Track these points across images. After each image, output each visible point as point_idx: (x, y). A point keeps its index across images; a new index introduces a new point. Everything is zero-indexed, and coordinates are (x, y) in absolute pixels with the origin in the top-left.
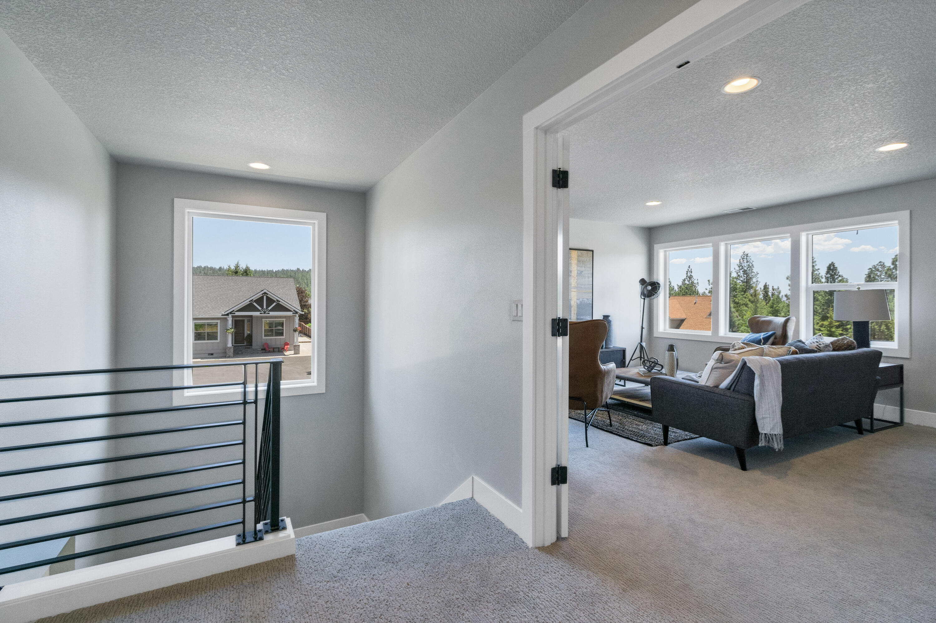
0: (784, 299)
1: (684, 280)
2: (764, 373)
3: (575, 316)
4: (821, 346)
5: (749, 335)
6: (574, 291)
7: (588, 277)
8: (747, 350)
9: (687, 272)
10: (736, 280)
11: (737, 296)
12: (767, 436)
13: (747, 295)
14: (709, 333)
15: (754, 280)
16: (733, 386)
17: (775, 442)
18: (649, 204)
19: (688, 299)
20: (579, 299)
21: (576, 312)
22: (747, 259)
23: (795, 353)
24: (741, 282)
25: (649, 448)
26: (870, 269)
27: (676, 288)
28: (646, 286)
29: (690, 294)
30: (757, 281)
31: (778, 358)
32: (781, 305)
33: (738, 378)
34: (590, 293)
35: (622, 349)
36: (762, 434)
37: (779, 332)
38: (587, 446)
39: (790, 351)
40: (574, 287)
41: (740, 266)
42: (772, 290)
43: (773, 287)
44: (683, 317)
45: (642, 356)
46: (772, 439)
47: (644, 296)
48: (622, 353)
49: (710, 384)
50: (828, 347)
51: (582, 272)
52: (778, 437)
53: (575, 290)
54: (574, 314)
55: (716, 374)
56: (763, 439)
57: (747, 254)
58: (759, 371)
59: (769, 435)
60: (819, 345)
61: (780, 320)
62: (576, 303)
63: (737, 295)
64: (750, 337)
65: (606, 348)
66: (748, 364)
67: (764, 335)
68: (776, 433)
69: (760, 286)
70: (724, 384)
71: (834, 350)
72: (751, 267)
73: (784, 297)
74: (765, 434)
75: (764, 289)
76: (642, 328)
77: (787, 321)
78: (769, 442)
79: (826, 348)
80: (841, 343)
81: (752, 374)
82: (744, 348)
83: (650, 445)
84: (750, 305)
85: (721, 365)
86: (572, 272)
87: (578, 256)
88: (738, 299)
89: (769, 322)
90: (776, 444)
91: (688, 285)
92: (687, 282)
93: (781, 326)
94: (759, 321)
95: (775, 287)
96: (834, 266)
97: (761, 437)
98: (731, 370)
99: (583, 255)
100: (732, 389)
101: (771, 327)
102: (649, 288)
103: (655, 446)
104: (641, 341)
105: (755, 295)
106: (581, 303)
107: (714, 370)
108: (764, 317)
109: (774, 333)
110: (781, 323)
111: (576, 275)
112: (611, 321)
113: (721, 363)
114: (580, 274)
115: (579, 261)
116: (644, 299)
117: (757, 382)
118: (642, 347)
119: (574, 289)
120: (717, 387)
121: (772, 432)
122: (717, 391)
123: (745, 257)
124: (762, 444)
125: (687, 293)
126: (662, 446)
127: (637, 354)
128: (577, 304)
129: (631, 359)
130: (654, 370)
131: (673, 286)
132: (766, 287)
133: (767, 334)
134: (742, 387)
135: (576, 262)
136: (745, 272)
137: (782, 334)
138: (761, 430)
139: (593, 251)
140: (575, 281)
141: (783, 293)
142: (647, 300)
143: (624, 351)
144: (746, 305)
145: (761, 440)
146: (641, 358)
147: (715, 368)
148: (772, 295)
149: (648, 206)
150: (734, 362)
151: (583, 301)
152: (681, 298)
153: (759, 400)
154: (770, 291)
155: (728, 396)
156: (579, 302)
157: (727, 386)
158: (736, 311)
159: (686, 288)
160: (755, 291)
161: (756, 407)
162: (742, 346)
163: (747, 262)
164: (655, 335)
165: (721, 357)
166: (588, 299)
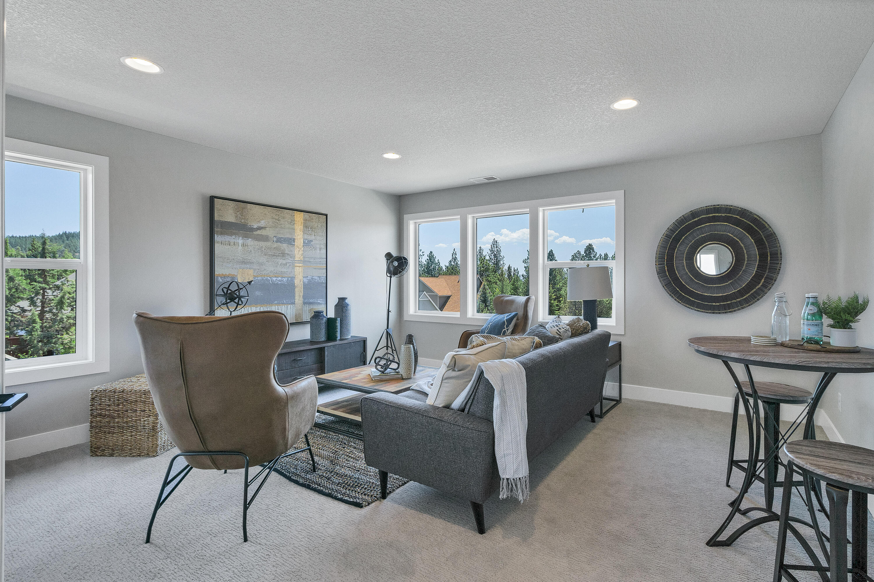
0: (522, 278)
1: (450, 262)
2: (505, 386)
3: (301, 299)
4: (561, 330)
5: (494, 316)
6: (299, 267)
7: (320, 249)
8: (486, 348)
9: (453, 254)
10: (489, 262)
11: (490, 276)
12: (509, 482)
13: (496, 275)
14: (457, 315)
15: (502, 263)
16: (468, 407)
17: (520, 491)
18: (386, 156)
19: (453, 277)
20: (307, 277)
21: (302, 294)
22: (496, 245)
23: (538, 346)
24: (492, 264)
25: (357, 511)
26: (573, 255)
27: (444, 268)
28: (392, 262)
29: (455, 274)
30: (503, 263)
31: (522, 358)
32: (519, 283)
33: (474, 394)
34: (324, 269)
35: (362, 340)
36: (503, 479)
37: (521, 313)
38: (246, 540)
39: (534, 342)
40: (299, 261)
41: (492, 250)
42: (513, 271)
43: (514, 268)
44: (449, 294)
45: (389, 345)
46: (516, 485)
47: (389, 274)
48: (362, 344)
49: (440, 404)
50: (567, 332)
51: (312, 241)
52: (523, 480)
53: (301, 265)
54: (300, 296)
55: (448, 386)
56: (505, 487)
57: (496, 241)
58: (500, 384)
59: (512, 481)
60: (559, 330)
61: (522, 299)
62: (301, 282)
63: (490, 274)
64: (495, 319)
65: (341, 340)
66: (485, 375)
67: (507, 316)
68: (521, 476)
69: (506, 268)
70: (457, 404)
71: (573, 335)
72: (499, 251)
73: (521, 276)
74: (507, 479)
75: (508, 270)
76: (389, 311)
77: (527, 301)
78: (512, 491)
79: (566, 332)
80: (577, 325)
81: (490, 390)
82: (483, 345)
83: (359, 505)
84: (498, 283)
85: (454, 374)
86: (296, 241)
87: (305, 220)
88: (490, 278)
89: (512, 302)
90: (521, 494)
91: (453, 265)
92: (453, 263)
93: (523, 306)
94: (502, 301)
95: (516, 269)
96: (552, 252)
97: (503, 483)
98: (466, 380)
99: (312, 219)
100: (466, 410)
101: (514, 307)
102: (396, 264)
103: (366, 506)
104: (388, 328)
105: (502, 275)
106: (310, 281)
107: (446, 381)
108: (508, 296)
109: (516, 314)
110: (523, 302)
111: (302, 244)
112: (348, 305)
113: (454, 370)
114: (307, 243)
115: (306, 227)
116: (391, 277)
117: (497, 402)
118: (388, 333)
119: (300, 263)
120: (447, 407)
121: (517, 476)
122: (446, 418)
123: (495, 243)
124: (503, 495)
125: (452, 273)
126: (377, 503)
127: (383, 343)
128: (304, 283)
129: (376, 350)
130: (389, 370)
131: (442, 267)
132: (509, 268)
133: (510, 315)
134: (478, 409)
135: (302, 227)
136: (495, 255)
137: (524, 315)
138: (502, 475)
139: (326, 215)
140: (301, 252)
141: (520, 274)
142: (394, 279)
143: (364, 342)
144: (496, 283)
145: (503, 488)
146: (387, 347)
147: (446, 379)
148: (514, 275)
149: (386, 159)
150: (469, 368)
151: (312, 279)
152: (448, 277)
153: (500, 430)
154: (512, 272)
155: (459, 426)
156: (306, 281)
157: (461, 405)
158: (489, 288)
159: (452, 268)
160: (502, 271)
161: (496, 440)
162: (481, 341)
163: (496, 247)
164: (406, 318)
165: (453, 362)
166: (319, 277)
